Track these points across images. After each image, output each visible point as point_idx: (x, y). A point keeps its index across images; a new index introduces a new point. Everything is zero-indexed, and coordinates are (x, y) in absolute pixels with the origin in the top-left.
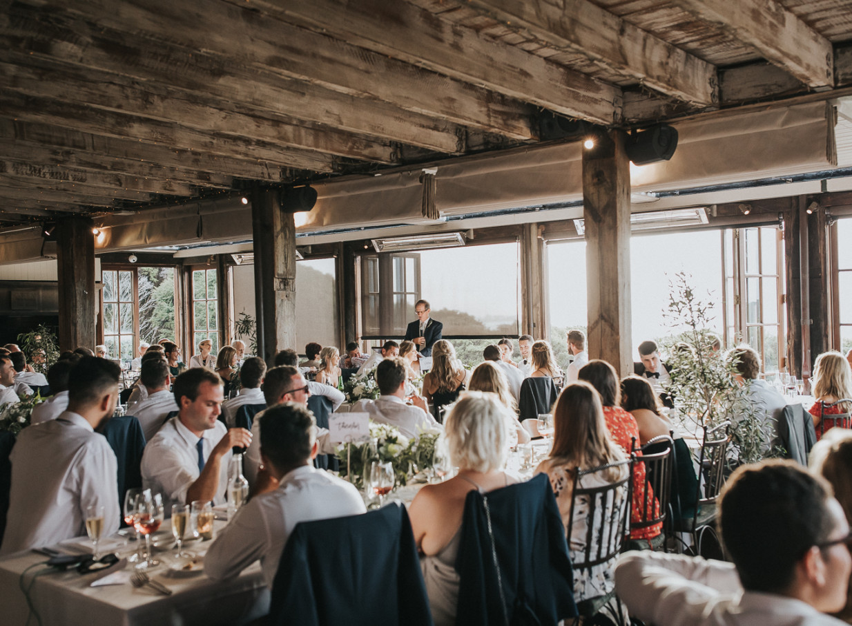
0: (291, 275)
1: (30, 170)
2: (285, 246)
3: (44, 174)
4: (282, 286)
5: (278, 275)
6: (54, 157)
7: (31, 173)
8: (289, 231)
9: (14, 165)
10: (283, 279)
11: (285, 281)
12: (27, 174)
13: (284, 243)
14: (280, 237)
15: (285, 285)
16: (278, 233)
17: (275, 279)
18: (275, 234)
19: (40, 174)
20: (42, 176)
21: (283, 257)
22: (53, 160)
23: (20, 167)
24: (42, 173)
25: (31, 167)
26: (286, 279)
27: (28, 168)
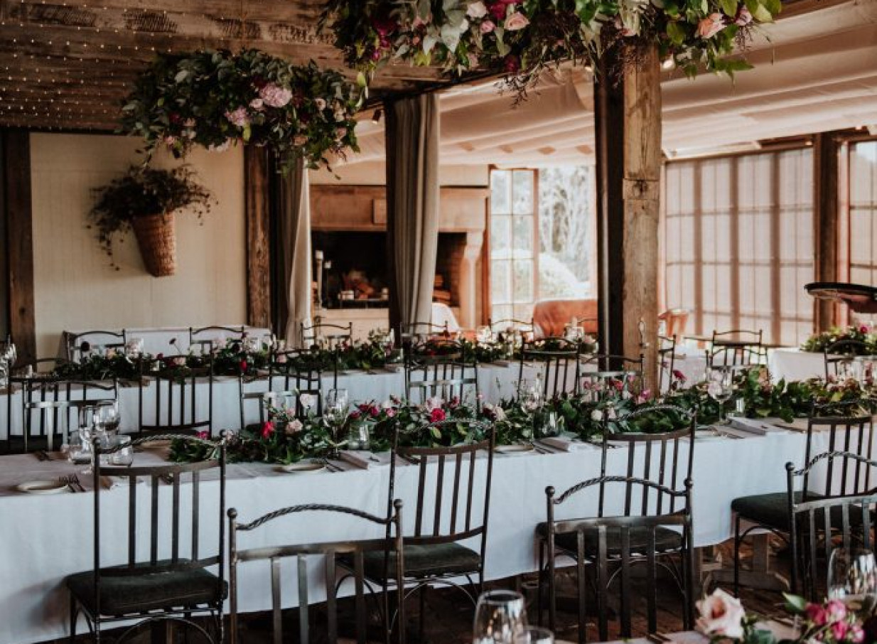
0: (652, 174)
1: (292, 32)
2: (643, 130)
3: (310, 37)
4: (637, 193)
5: (630, 174)
6: (302, 12)
7: (294, 38)
8: (651, 106)
9: (270, 28)
10: (638, 181)
11: (641, 185)
12: (287, 39)
13: (641, 126)
14: (634, 115)
15: (641, 190)
16: (632, 110)
17: (624, 181)
18: (627, 111)
19: (305, 38)
20: (307, 40)
21: (639, 148)
22: (300, 16)
23: (279, 30)
24: (307, 37)
25: (293, 29)
26: (642, 181)
27: (290, 31)
